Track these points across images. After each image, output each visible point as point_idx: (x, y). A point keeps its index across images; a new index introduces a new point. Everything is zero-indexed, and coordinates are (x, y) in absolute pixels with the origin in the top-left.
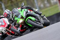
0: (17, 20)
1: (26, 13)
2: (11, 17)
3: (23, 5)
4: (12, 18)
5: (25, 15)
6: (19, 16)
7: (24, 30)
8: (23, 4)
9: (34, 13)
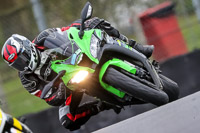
0: (64, 72)
1: (102, 46)
2: (35, 64)
3: (89, 14)
4: (38, 66)
5: (98, 54)
6: (74, 56)
7: (84, 114)
8: (90, 11)
9: (127, 47)
